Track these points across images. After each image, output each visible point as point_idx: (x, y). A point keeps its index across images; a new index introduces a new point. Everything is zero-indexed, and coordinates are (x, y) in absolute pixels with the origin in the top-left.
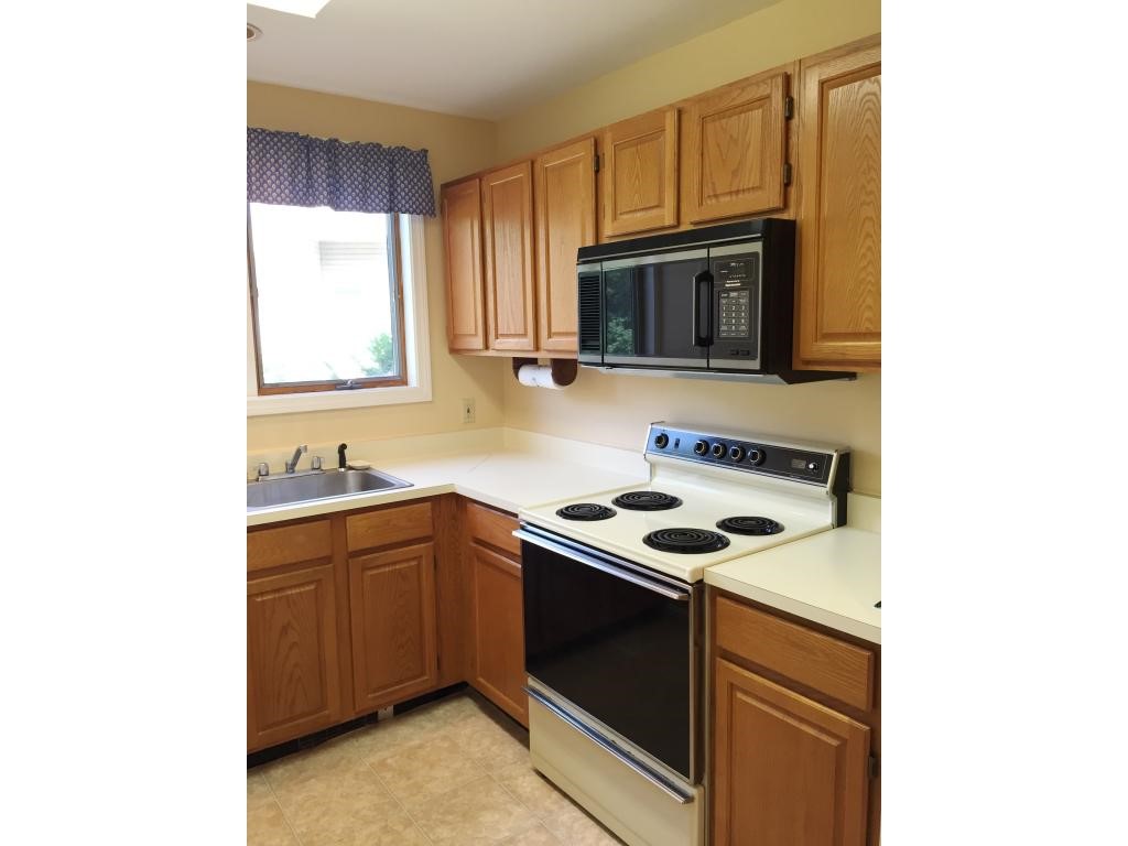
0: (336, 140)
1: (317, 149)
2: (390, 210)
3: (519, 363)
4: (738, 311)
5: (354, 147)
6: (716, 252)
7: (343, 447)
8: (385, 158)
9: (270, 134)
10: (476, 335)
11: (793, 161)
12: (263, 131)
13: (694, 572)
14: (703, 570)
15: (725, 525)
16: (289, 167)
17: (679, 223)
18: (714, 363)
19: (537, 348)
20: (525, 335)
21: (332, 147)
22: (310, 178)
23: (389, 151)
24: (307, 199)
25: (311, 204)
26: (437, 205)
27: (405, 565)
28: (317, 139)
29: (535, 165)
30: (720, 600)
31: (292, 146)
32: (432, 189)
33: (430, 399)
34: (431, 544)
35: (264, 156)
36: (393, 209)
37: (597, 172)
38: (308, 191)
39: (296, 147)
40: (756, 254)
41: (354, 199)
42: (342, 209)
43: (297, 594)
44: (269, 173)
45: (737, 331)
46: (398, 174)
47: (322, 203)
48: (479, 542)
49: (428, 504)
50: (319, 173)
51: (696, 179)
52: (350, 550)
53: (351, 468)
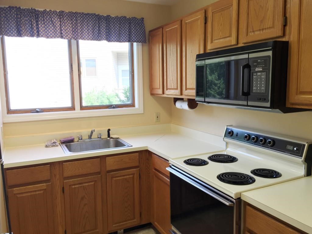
0: (109, 16)
1: (102, 19)
2: (129, 41)
3: (176, 100)
4: (261, 81)
5: (116, 18)
6: (252, 56)
7: (109, 130)
8: (127, 22)
9: (85, 14)
10: (160, 88)
11: (288, 15)
12: (83, 13)
13: (236, 194)
14: (240, 193)
15: (254, 172)
16: (92, 26)
17: (238, 43)
18: (250, 103)
19: (181, 94)
20: (177, 89)
21: (108, 19)
22: (100, 30)
23: (129, 19)
24: (98, 38)
25: (100, 40)
26: (147, 39)
27: (128, 177)
28: (102, 15)
29: (182, 22)
30: (248, 207)
31: (93, 18)
32: (145, 33)
33: (143, 113)
34: (138, 169)
35: (83, 22)
36: (130, 40)
37: (205, 23)
38: (99, 35)
39: (94, 19)
40: (269, 56)
41: (115, 37)
42: (111, 41)
43: (87, 185)
44: (85, 29)
45: (260, 89)
46: (132, 27)
47: (104, 39)
48: (156, 170)
49: (138, 154)
50: (103, 28)
51: (245, 25)
52: (107, 170)
53: (112, 138)
